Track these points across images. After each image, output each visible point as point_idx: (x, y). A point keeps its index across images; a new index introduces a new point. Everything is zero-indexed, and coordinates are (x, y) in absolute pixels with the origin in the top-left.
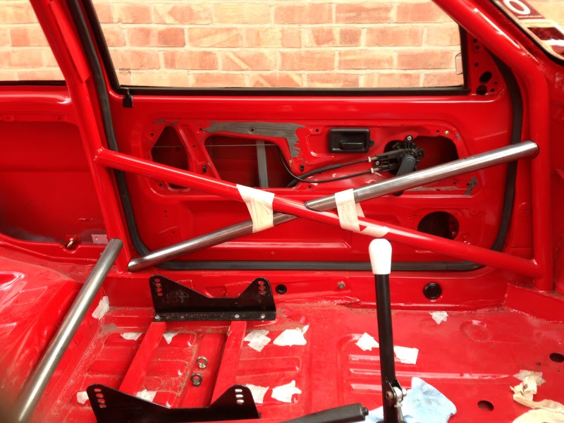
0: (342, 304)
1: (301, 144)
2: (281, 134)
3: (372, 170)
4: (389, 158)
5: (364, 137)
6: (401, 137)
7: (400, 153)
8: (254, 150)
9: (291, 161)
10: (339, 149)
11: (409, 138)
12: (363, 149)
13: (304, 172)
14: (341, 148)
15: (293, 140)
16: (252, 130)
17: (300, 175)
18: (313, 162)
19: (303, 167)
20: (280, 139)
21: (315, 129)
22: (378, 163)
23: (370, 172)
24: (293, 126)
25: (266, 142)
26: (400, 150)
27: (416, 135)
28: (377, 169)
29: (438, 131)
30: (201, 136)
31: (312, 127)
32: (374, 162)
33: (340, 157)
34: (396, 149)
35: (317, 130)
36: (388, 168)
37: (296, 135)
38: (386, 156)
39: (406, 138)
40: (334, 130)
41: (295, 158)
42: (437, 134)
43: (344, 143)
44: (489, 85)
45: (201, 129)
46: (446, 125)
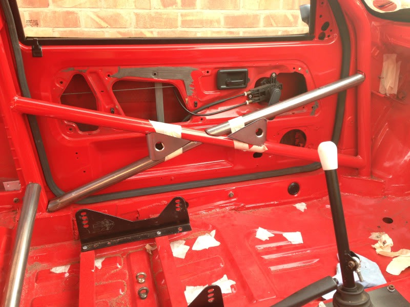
0: (232, 210)
1: (195, 85)
2: (179, 77)
3: (248, 102)
4: (260, 91)
5: (244, 75)
6: (267, 75)
7: (268, 87)
8: (153, 92)
9: (187, 100)
10: (225, 87)
11: (274, 75)
12: (243, 86)
13: (197, 108)
14: (227, 85)
15: (189, 81)
16: (155, 74)
17: (194, 110)
18: (205, 99)
19: (196, 104)
20: (177, 81)
21: (207, 71)
22: (250, 96)
23: (246, 104)
24: (188, 69)
25: (164, 84)
26: (267, 85)
27: (278, 72)
28: (251, 101)
29: (294, 68)
30: (109, 82)
31: (204, 69)
32: (248, 95)
33: (225, 93)
34: (264, 84)
35: (208, 72)
36: (259, 99)
37: (191, 77)
38: (258, 90)
39: (271, 75)
40: (221, 71)
41: (190, 97)
42: (293, 71)
43: (229, 80)
44: (327, 32)
45: (109, 76)
46: (299, 63)
